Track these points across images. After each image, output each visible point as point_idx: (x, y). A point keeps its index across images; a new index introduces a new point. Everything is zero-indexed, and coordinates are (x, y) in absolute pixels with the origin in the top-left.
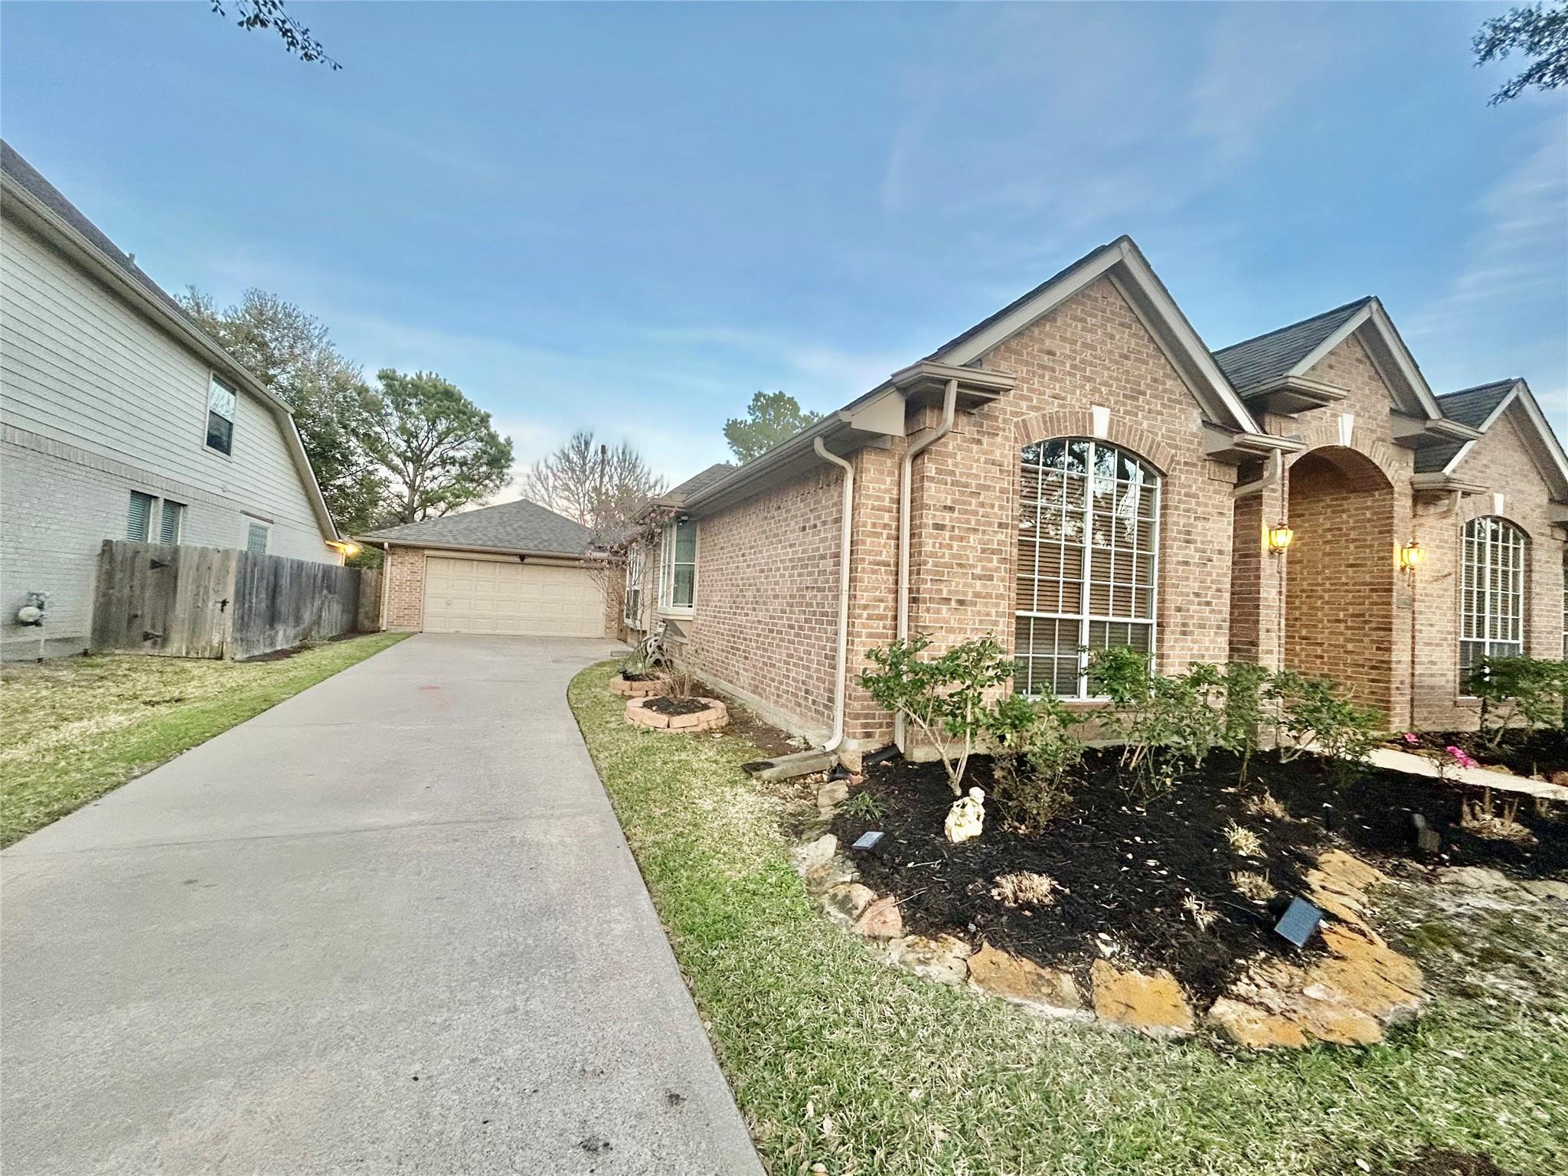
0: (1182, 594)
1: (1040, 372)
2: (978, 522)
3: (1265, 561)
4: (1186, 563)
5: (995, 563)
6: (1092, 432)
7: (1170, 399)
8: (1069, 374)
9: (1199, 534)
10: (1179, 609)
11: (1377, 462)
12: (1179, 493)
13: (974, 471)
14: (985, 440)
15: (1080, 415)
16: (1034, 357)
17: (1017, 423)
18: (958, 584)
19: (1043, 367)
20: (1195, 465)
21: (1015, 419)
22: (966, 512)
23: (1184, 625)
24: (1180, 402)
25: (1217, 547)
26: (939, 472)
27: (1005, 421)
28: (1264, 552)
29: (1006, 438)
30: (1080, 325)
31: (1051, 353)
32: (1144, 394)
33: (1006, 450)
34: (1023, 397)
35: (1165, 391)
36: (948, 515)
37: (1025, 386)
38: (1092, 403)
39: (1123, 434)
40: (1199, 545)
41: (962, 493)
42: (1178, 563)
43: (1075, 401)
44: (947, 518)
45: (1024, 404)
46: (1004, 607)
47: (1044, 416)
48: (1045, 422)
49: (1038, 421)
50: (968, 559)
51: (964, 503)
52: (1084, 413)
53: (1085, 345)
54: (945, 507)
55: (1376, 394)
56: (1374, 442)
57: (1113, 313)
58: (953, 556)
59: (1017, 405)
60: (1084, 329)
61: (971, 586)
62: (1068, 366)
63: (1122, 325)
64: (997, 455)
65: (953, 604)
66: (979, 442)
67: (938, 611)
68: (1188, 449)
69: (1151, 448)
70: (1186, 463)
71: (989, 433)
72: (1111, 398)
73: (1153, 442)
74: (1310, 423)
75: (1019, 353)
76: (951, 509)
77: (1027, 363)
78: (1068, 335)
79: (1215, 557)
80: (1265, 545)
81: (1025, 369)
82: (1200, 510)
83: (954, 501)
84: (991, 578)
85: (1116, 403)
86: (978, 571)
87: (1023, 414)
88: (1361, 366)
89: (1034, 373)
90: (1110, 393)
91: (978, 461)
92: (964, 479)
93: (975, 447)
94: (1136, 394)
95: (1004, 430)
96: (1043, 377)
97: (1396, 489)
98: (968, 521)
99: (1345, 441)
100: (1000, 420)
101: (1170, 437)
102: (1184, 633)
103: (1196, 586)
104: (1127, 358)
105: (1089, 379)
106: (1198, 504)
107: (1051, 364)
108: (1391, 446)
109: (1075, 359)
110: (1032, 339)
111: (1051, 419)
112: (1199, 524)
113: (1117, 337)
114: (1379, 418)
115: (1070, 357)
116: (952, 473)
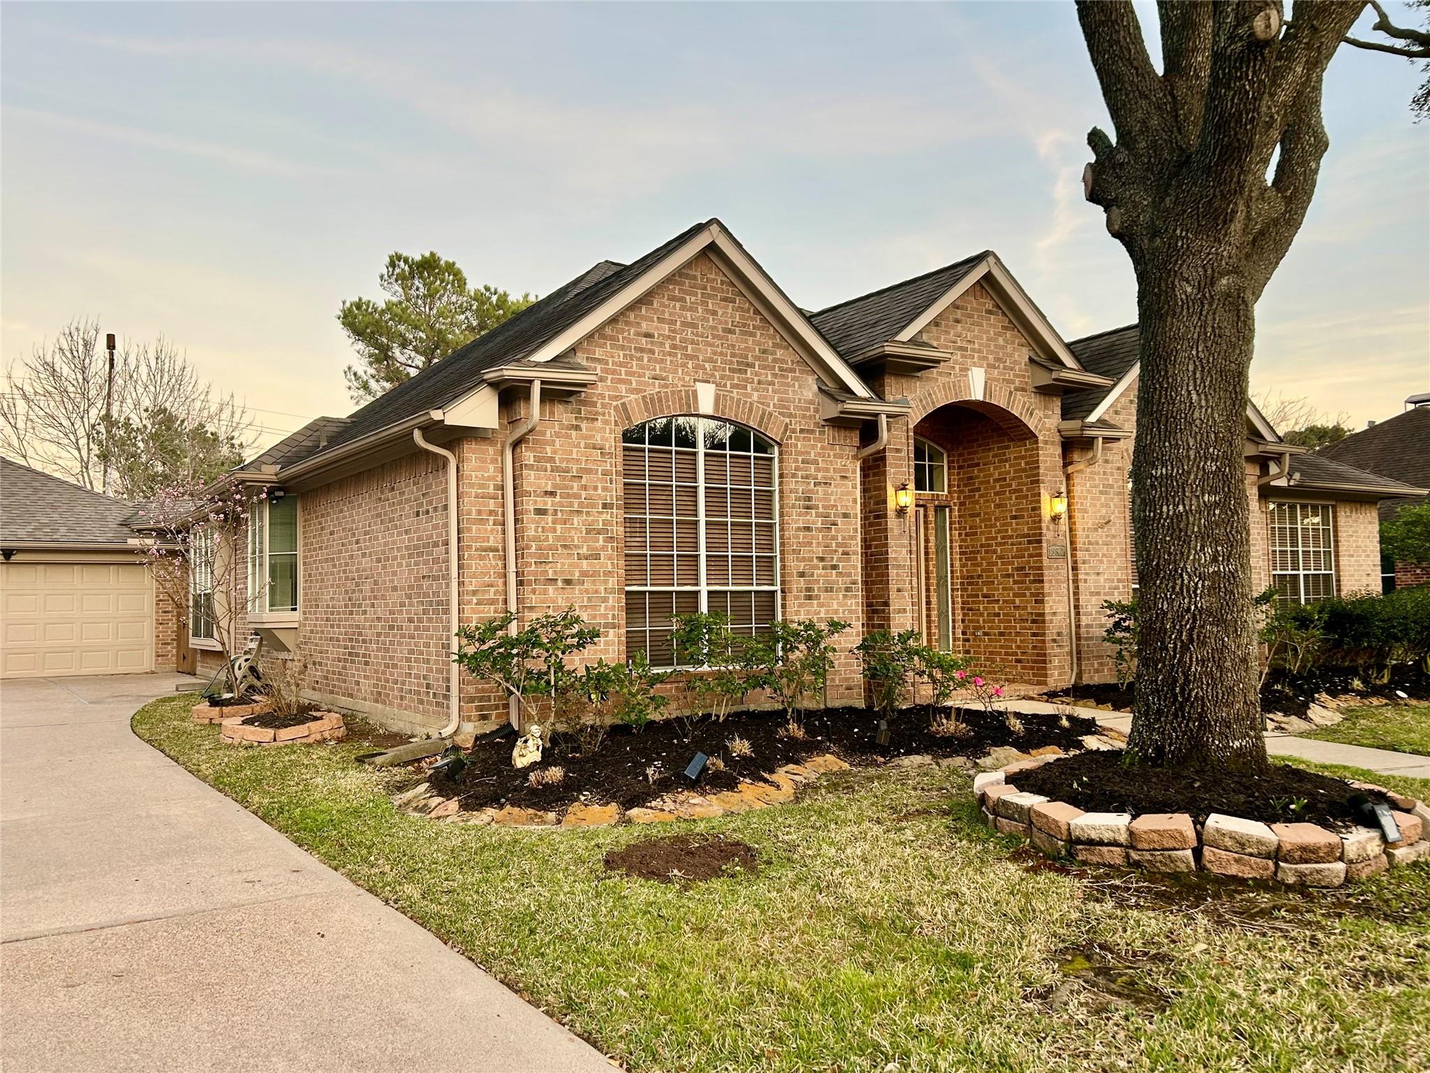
0: (804, 559)
1: (639, 355)
2: (581, 504)
3: (892, 522)
4: (808, 529)
5: (601, 542)
6: (697, 408)
7: (781, 369)
8: (670, 354)
9: (818, 499)
10: (802, 575)
11: (1016, 413)
12: (796, 461)
13: (574, 456)
14: (584, 425)
15: (683, 394)
16: (630, 341)
17: (616, 407)
18: (563, 564)
19: (642, 350)
20: (812, 432)
21: (614, 403)
22: (569, 496)
23: (808, 589)
24: (793, 371)
25: (841, 510)
26: (537, 459)
27: (603, 405)
28: (891, 513)
29: (606, 422)
30: (678, 305)
31: (647, 335)
32: (753, 366)
33: (608, 435)
34: (621, 381)
35: (775, 360)
36: (549, 500)
37: (623, 369)
38: (695, 380)
39: (731, 409)
40: (821, 510)
41: (564, 478)
42: (799, 529)
43: (677, 380)
44: (549, 503)
45: (623, 387)
46: (612, 582)
47: (644, 397)
48: (646, 403)
49: (638, 404)
50: (573, 540)
51: (567, 488)
52: (687, 392)
53: (684, 324)
54: (546, 493)
55: (1013, 343)
56: (1011, 393)
57: (713, 289)
58: (558, 539)
59: (616, 389)
60: (682, 308)
61: (578, 566)
62: (667, 346)
63: (725, 299)
64: (598, 439)
65: (560, 584)
66: (577, 428)
67: (545, 592)
68: (804, 417)
69: (762, 418)
70: (802, 431)
71: (587, 419)
72: (717, 374)
73: (764, 414)
74: (937, 379)
75: (613, 338)
76: (552, 494)
77: (623, 348)
78: (667, 316)
79: (839, 521)
80: (891, 505)
81: (621, 353)
82: (820, 475)
83: (554, 486)
84: (597, 557)
85: (722, 377)
86: (584, 551)
87: (622, 397)
88: (992, 317)
89: (632, 357)
90: (715, 368)
91: (578, 446)
92: (564, 465)
93: (574, 433)
94: (744, 366)
95: (604, 414)
96: (641, 359)
97: (1041, 438)
98: (571, 505)
99: (977, 394)
100: (599, 405)
101: (783, 406)
102: (809, 598)
103: (820, 551)
104: (731, 331)
105: (691, 357)
106: (818, 470)
107: (649, 346)
108: (1033, 395)
109: (675, 338)
110: (627, 323)
111: (652, 400)
112: (820, 489)
113: (720, 313)
114: (1017, 368)
115: (669, 337)
116: (552, 460)
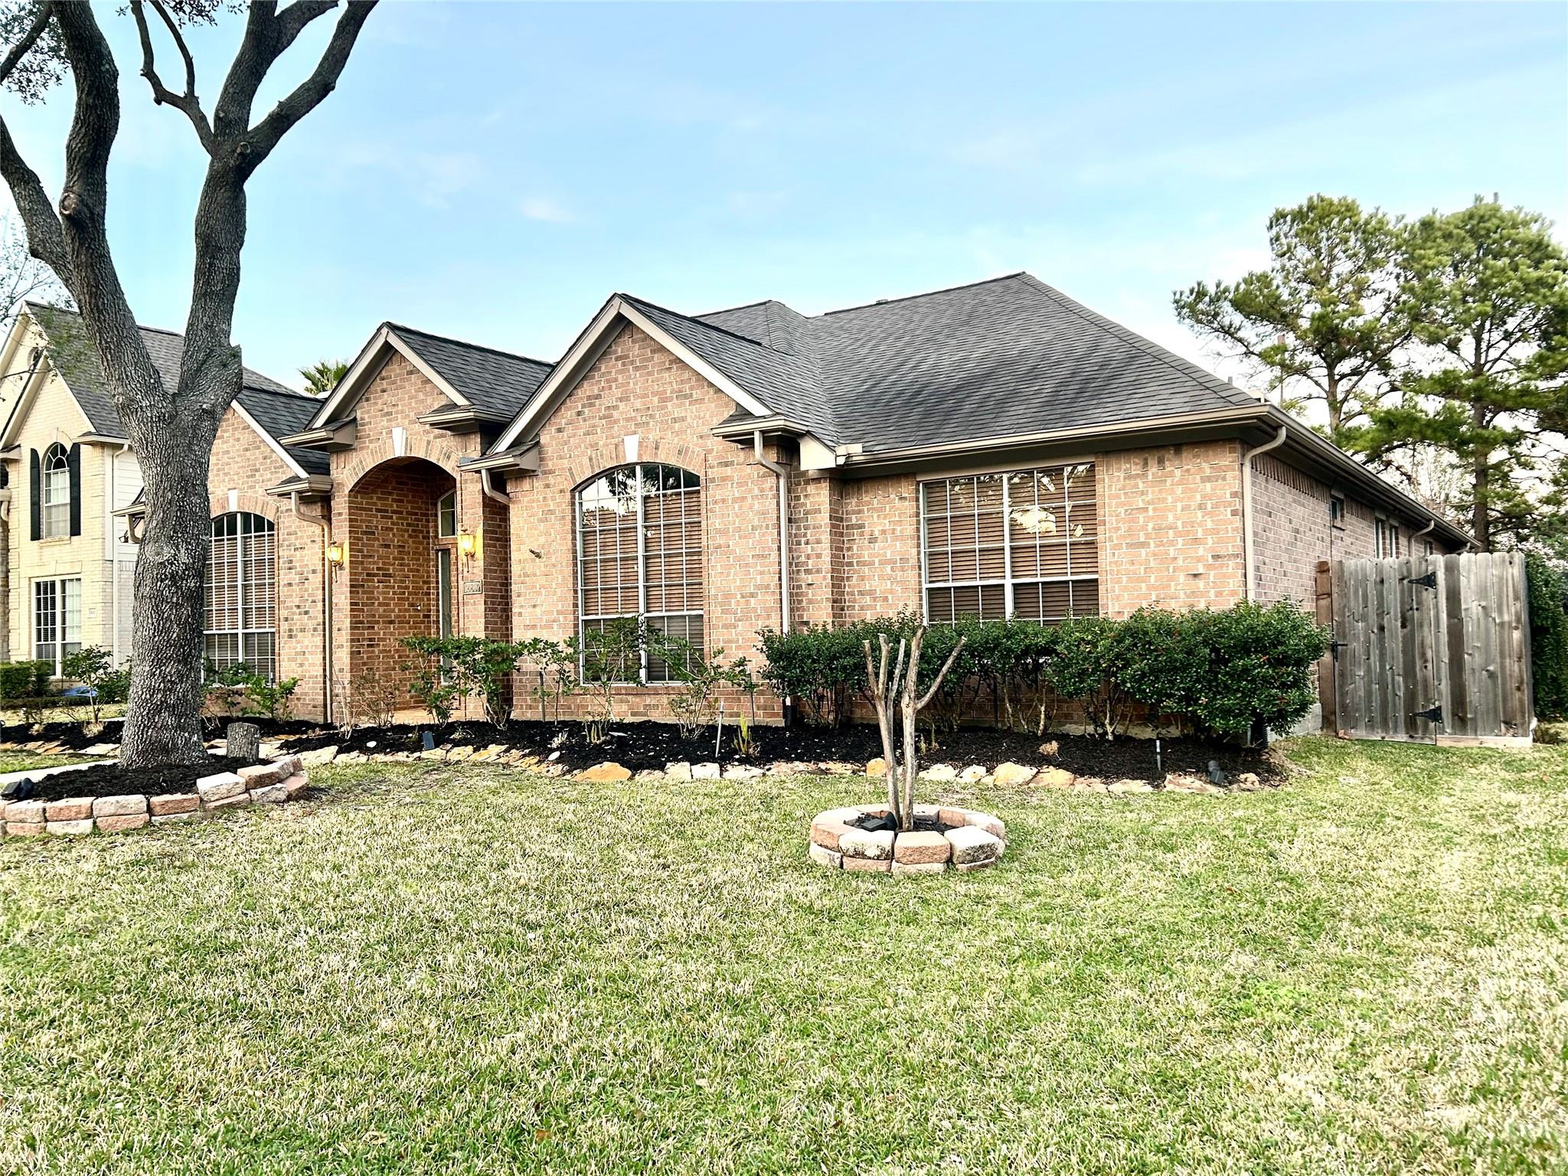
6: (229, 509)
7: (275, 468)
9: (297, 561)
10: (286, 619)
12: (284, 534)
25: (311, 568)
38: (228, 490)
39: (246, 505)
52: (224, 499)
53: (223, 453)
56: (429, 442)
57: (238, 424)
60: (223, 443)
62: (215, 471)
63: (244, 429)
69: (263, 507)
70: (287, 511)
72: (240, 482)
73: (264, 504)
79: (310, 576)
82: (297, 542)
85: (243, 484)
90: (239, 479)
94: (254, 472)
99: (399, 452)
102: (290, 637)
103: (297, 602)
104: (247, 450)
105: (227, 475)
106: (297, 539)
109: (219, 464)
113: (242, 439)
115: (216, 465)
